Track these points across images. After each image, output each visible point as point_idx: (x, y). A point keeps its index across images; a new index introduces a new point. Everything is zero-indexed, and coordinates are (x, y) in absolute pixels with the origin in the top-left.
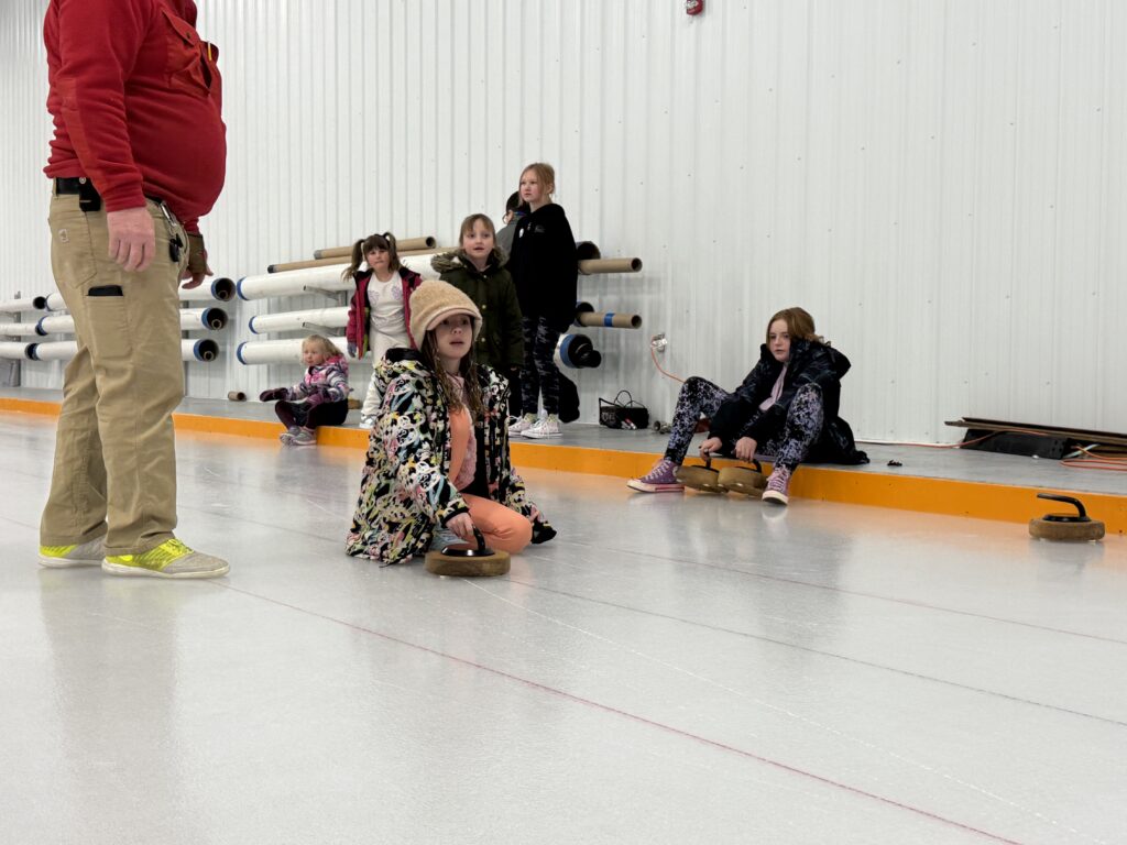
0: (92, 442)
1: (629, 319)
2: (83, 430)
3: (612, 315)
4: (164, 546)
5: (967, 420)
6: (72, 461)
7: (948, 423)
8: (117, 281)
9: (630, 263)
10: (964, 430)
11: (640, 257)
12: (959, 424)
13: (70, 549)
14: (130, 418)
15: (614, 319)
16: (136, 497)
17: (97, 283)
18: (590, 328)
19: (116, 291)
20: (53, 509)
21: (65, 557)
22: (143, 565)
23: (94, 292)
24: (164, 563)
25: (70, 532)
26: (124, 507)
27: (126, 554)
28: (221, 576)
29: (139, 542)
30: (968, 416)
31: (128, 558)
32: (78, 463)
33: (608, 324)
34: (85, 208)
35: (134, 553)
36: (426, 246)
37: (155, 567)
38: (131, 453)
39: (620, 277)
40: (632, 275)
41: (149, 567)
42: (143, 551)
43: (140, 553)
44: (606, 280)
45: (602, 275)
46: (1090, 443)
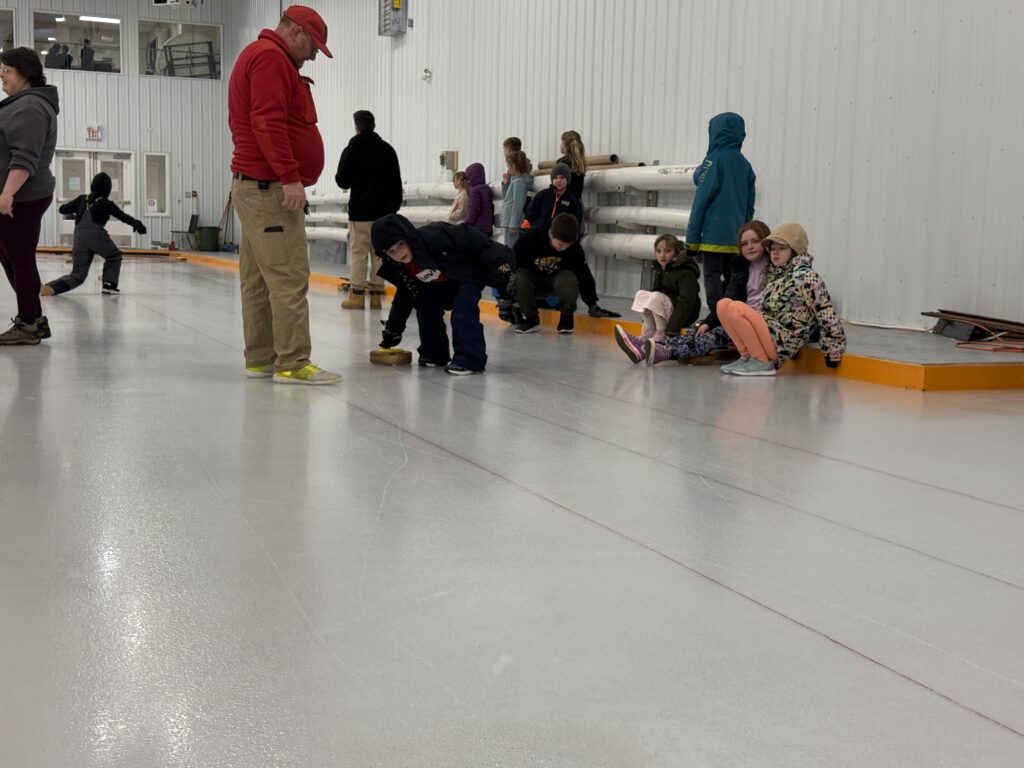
4: (306, 367)
5: (942, 312)
6: (259, 321)
7: (923, 314)
8: (280, 224)
12: (932, 314)
13: (265, 368)
16: (294, 338)
17: (269, 225)
19: (279, 229)
20: (251, 348)
21: (263, 371)
22: (297, 377)
23: (267, 230)
24: (310, 376)
25: (263, 359)
26: (287, 346)
27: (287, 370)
29: (294, 364)
30: (943, 308)
31: (288, 373)
32: (261, 324)
35: (292, 370)
36: (610, 161)
37: (305, 379)
38: (289, 315)
41: (301, 378)
42: (297, 369)
43: (295, 370)
46: (1003, 331)
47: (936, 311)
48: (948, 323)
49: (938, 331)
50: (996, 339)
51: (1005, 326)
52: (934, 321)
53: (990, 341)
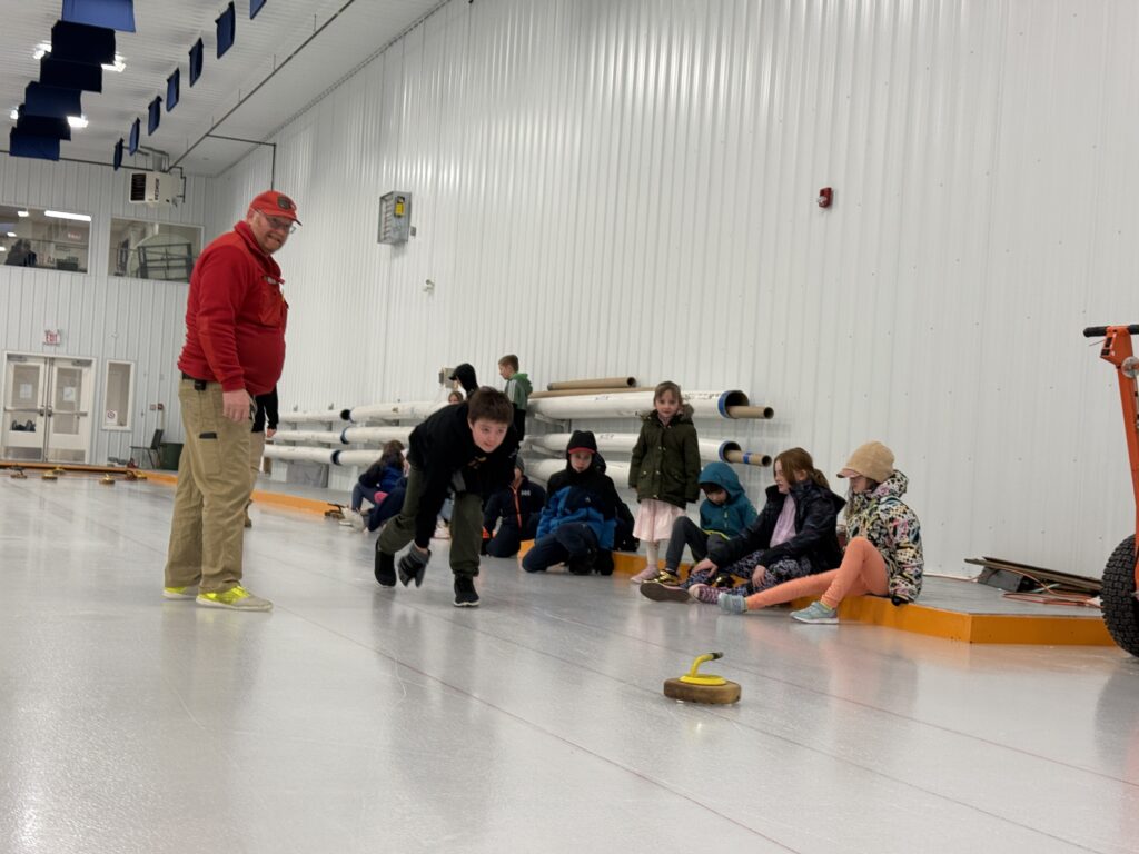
0: (197, 526)
1: (760, 459)
2: (193, 518)
3: (749, 454)
4: (234, 590)
5: (988, 559)
6: (187, 536)
7: (967, 561)
8: (215, 430)
9: (762, 411)
10: (981, 568)
11: (772, 407)
12: (976, 562)
13: (185, 589)
14: (220, 509)
15: (751, 458)
16: (221, 557)
17: (205, 431)
18: (735, 464)
19: (213, 436)
20: (172, 565)
21: (183, 593)
22: (221, 601)
23: (203, 436)
24: (234, 600)
25: (186, 578)
26: (214, 565)
27: (211, 592)
28: (267, 611)
29: (220, 585)
30: (989, 556)
31: (213, 595)
32: (189, 539)
33: (746, 461)
34: (197, 388)
35: (217, 592)
36: (626, 384)
37: (229, 603)
38: (218, 531)
39: (763, 423)
40: (766, 421)
41: (226, 602)
42: (223, 591)
43: (221, 591)
44: (754, 423)
45: (751, 420)
46: (1053, 582)
47: (980, 558)
48: (994, 570)
49: (983, 580)
50: (1046, 591)
51: (1055, 578)
52: (979, 569)
53: (1041, 593)
